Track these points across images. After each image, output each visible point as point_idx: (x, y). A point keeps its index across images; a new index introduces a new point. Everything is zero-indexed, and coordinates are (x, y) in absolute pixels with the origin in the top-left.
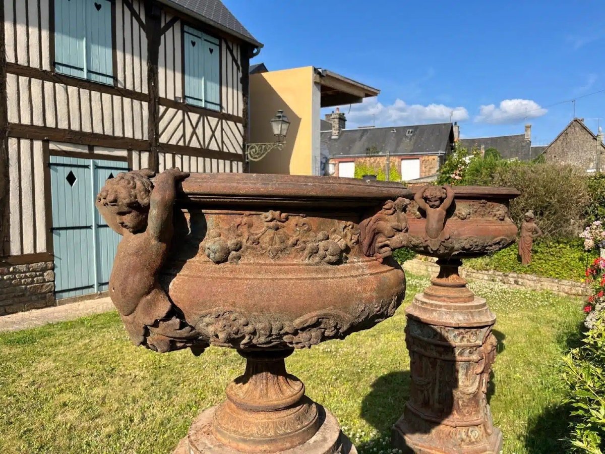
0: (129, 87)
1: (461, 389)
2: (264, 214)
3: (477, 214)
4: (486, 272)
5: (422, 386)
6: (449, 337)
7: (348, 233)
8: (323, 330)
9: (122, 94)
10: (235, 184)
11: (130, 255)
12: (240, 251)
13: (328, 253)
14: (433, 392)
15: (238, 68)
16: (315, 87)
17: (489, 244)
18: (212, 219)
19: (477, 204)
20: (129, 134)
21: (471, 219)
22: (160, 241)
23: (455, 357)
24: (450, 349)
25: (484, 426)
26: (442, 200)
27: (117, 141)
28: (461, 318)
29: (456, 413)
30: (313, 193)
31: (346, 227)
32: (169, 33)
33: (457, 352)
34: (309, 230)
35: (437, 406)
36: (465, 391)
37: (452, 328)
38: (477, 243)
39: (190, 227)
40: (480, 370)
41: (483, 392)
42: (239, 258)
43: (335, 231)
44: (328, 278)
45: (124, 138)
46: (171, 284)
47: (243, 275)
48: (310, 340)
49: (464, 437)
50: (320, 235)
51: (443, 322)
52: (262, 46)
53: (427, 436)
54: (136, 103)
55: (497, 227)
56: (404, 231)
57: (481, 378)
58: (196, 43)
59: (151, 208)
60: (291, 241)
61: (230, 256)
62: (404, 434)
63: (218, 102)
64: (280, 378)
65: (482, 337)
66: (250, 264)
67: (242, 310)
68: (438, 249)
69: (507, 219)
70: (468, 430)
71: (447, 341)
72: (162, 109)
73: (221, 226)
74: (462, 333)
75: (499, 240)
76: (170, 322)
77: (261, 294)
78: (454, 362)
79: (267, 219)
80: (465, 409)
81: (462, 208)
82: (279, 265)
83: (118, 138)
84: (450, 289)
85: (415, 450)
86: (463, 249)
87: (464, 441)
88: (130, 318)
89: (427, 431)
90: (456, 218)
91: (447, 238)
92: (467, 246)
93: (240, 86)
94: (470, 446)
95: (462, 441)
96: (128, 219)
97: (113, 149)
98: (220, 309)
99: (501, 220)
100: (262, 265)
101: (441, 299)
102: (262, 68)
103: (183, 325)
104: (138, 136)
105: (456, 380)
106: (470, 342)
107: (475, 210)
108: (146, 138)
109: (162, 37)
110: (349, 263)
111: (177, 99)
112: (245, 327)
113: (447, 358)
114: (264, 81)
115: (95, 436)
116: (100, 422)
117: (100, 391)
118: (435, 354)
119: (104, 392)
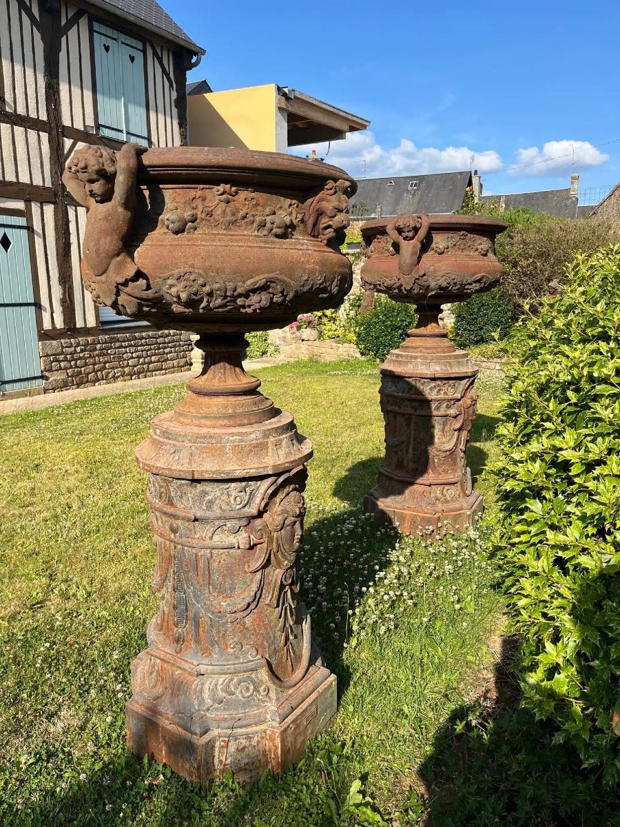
0: (21, 110)
1: (437, 446)
2: (216, 188)
3: (456, 248)
4: (499, 360)
5: (396, 446)
6: (425, 390)
7: (293, 211)
8: (272, 295)
9: (13, 122)
10: (190, 156)
11: (101, 219)
12: (196, 222)
13: (274, 226)
14: (407, 451)
15: (171, 86)
16: (279, 114)
17: (469, 281)
18: (170, 194)
19: (456, 237)
20: (24, 178)
21: (449, 253)
22: (125, 209)
23: (431, 412)
24: (426, 403)
25: (461, 484)
26: (416, 230)
27: (10, 188)
28: (438, 368)
29: (431, 471)
30: (259, 165)
31: (290, 205)
32: (72, 33)
33: (433, 406)
34: (257, 205)
35: (411, 465)
36: (442, 448)
37: (428, 380)
38: (455, 281)
39: (150, 203)
40: (458, 426)
41: (461, 450)
42: (195, 229)
43: (281, 208)
44: (275, 248)
45: (18, 183)
46: (136, 252)
47: (199, 243)
48: (260, 302)
49: (439, 495)
50: (268, 210)
51: (419, 373)
52: (203, 52)
53: (400, 497)
54: (32, 134)
55: (478, 262)
56: (344, 211)
57: (459, 435)
58: (111, 49)
59: (118, 175)
60: (242, 213)
61: (187, 227)
62: (377, 500)
63: (145, 135)
64: (237, 369)
65: (461, 390)
66: (205, 234)
67: (201, 271)
68: (411, 288)
69: (490, 255)
70: (444, 489)
71: (423, 395)
72: (68, 143)
73: (177, 200)
74: (439, 385)
75: (480, 277)
76: (138, 283)
77: (216, 257)
78: (431, 416)
79: (219, 193)
80: (441, 467)
81: (439, 241)
82: (231, 235)
83: (11, 183)
84: (428, 339)
85: (388, 512)
86: (440, 288)
87: (439, 500)
88: (103, 278)
89: (400, 492)
90: (432, 252)
91: (421, 275)
92: (444, 284)
93: (175, 111)
94: (445, 505)
95: (436, 500)
96: (97, 187)
97: (6, 199)
98: (182, 270)
99: (483, 255)
100: (216, 234)
101: (418, 350)
102: (204, 87)
103: (148, 287)
104: (38, 181)
105: (432, 437)
106: (448, 395)
107: (454, 243)
108: (48, 184)
109: (64, 40)
110: (295, 239)
111: (89, 128)
112: (204, 288)
113: (423, 413)
114: (208, 105)
115: (29, 521)
116: (32, 510)
117: (26, 484)
118: (409, 410)
119: (32, 485)
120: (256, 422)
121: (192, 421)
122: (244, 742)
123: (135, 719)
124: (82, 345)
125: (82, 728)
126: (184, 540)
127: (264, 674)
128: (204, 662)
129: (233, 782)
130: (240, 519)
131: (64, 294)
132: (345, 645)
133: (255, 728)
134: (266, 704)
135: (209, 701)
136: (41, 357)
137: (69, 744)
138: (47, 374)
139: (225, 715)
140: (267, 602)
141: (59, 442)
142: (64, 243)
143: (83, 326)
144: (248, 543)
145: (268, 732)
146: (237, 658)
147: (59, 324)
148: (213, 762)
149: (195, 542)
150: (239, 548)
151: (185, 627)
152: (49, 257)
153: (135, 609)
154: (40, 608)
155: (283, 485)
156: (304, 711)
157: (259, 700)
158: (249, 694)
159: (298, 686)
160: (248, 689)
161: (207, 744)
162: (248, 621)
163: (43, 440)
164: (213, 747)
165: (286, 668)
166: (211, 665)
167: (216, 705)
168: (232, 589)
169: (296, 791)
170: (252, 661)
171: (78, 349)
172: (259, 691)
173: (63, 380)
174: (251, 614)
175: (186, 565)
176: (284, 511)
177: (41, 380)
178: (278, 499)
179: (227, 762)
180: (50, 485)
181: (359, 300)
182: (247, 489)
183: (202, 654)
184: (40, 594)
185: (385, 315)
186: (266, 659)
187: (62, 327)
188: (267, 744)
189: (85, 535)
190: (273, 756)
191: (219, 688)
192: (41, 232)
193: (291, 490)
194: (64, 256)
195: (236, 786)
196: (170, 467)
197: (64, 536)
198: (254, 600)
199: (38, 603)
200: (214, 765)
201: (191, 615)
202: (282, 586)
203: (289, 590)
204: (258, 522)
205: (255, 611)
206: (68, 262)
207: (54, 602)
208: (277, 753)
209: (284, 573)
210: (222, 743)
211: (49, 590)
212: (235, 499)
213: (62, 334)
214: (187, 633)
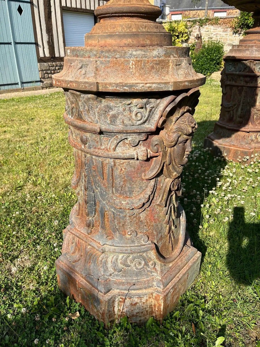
1: (257, 107)
5: (229, 108)
6: (255, 69)
14: (237, 111)
23: (257, 84)
24: (255, 78)
29: (250, 124)
35: (238, 119)
49: (253, 138)
51: (253, 57)
53: (229, 139)
70: (257, 135)
71: (254, 72)
78: (256, 87)
80: (257, 121)
85: (220, 148)
87: (253, 141)
89: (229, 136)
94: (257, 144)
95: (252, 141)
105: (255, 101)
113: (252, 85)
115: (23, 144)
116: (26, 139)
117: (26, 127)
118: (242, 83)
119: (28, 127)
120: (157, 44)
121: (99, 42)
122: (136, 300)
123: (61, 272)
124: (59, 66)
125: (31, 269)
126: (92, 150)
127: (153, 254)
128: (108, 243)
129: (127, 324)
130: (140, 133)
131: (49, 38)
132: (200, 227)
133: (144, 291)
134: (153, 274)
135: (111, 270)
136: (39, 71)
137: (21, 280)
138: (43, 80)
139: (124, 280)
140: (158, 203)
141: (45, 109)
142: (48, 11)
143: (59, 56)
144: (145, 155)
145: (154, 294)
146: (133, 242)
147: (47, 55)
148: (114, 310)
149: (100, 153)
150: (138, 159)
151: (94, 217)
152: (41, 18)
153: (72, 194)
154: (21, 189)
155: (180, 105)
156: (180, 279)
157: (148, 271)
158: (141, 267)
159: (176, 260)
160: (140, 263)
161: (109, 300)
162: (143, 216)
163: (37, 108)
164: (114, 302)
165: (168, 249)
166: (113, 245)
167: (116, 273)
168: (131, 192)
169: (173, 335)
170: (144, 245)
171: (57, 68)
172: (148, 265)
173: (50, 83)
174: (145, 211)
175: (94, 171)
176: (179, 129)
177: (40, 83)
178: (174, 118)
179: (124, 311)
180: (37, 127)
181: (194, 46)
182: (147, 106)
183: (107, 237)
184: (22, 182)
185: (207, 53)
186: (155, 244)
187: (49, 56)
188: (153, 301)
189: (50, 152)
190: (157, 309)
191: (119, 261)
192: (37, 5)
193: (185, 110)
194: (49, 18)
195: (129, 326)
196: (77, 80)
197: (40, 152)
198: (148, 201)
199: (20, 187)
200: (114, 312)
201: (98, 209)
202: (170, 191)
203: (174, 194)
204: (155, 138)
205: (148, 209)
206: (50, 21)
207: (29, 187)
208: (160, 309)
209: (173, 182)
210: (121, 300)
211: (26, 181)
212: (136, 114)
213: (49, 60)
214: (96, 221)
